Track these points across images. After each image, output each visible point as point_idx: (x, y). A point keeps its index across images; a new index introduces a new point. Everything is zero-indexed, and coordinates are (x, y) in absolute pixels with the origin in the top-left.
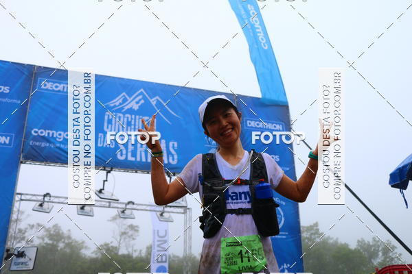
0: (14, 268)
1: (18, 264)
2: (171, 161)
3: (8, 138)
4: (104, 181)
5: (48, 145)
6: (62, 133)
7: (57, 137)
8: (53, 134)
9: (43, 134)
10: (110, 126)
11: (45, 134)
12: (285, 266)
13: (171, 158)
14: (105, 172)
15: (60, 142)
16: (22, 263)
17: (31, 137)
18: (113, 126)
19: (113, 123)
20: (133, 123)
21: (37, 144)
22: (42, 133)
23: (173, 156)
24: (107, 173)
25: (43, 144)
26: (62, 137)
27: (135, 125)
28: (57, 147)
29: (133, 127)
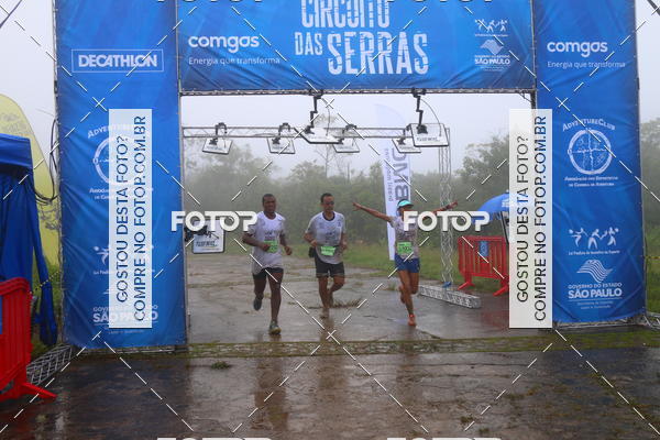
0: (197, 249)
1: (203, 244)
2: (417, 68)
3: (155, 56)
4: (312, 113)
5: (216, 61)
6: (236, 38)
7: (228, 47)
8: (222, 41)
9: (207, 44)
10: (311, 17)
11: (209, 43)
12: (611, 232)
13: (417, 63)
14: (312, 97)
15: (236, 55)
16: (208, 243)
17: (189, 51)
18: (317, 16)
19: (316, 10)
20: (349, 7)
21: (200, 61)
22: (204, 42)
23: (420, 59)
24: (316, 99)
25: (210, 62)
26: (236, 45)
27: (353, 11)
28: (231, 64)
29: (349, 14)
